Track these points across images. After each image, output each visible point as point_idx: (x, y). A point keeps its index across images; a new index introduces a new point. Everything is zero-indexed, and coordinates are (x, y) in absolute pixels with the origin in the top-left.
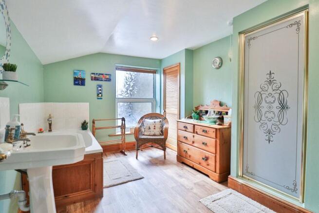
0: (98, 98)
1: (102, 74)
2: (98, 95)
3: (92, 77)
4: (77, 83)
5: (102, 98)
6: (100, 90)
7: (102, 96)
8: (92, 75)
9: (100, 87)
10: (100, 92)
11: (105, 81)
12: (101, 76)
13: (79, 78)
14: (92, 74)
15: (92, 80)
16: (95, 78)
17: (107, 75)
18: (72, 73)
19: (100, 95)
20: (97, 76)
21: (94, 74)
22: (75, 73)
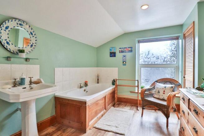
0: (123, 65)
1: (126, 48)
2: (123, 62)
3: (120, 51)
4: (111, 55)
5: (125, 65)
6: (125, 59)
7: (126, 63)
8: (120, 50)
9: (125, 57)
10: (125, 60)
11: (128, 52)
12: (125, 49)
13: (112, 52)
14: (120, 48)
15: (120, 52)
16: (122, 51)
17: (129, 48)
18: (109, 50)
19: (125, 62)
20: (122, 50)
21: (121, 48)
22: (110, 50)
